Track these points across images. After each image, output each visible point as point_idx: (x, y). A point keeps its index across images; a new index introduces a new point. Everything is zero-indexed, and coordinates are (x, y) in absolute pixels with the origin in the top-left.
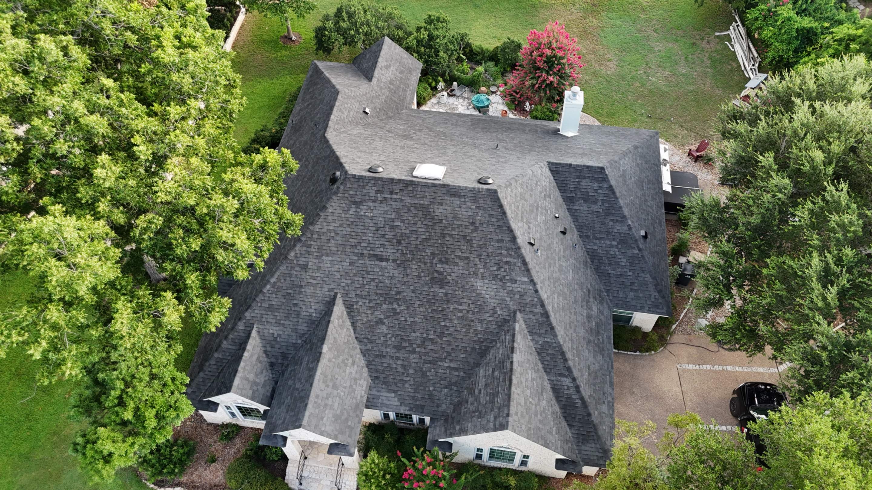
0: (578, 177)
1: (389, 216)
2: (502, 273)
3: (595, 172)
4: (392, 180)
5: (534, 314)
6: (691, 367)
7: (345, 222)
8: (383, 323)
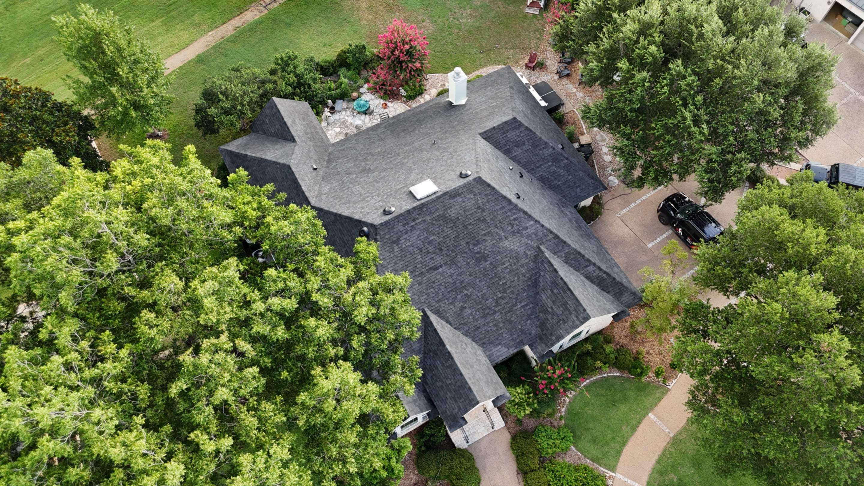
0: (504, 133)
1: (423, 237)
2: (516, 227)
3: (512, 123)
4: (409, 212)
5: (549, 241)
6: (625, 211)
7: (396, 259)
8: (465, 307)
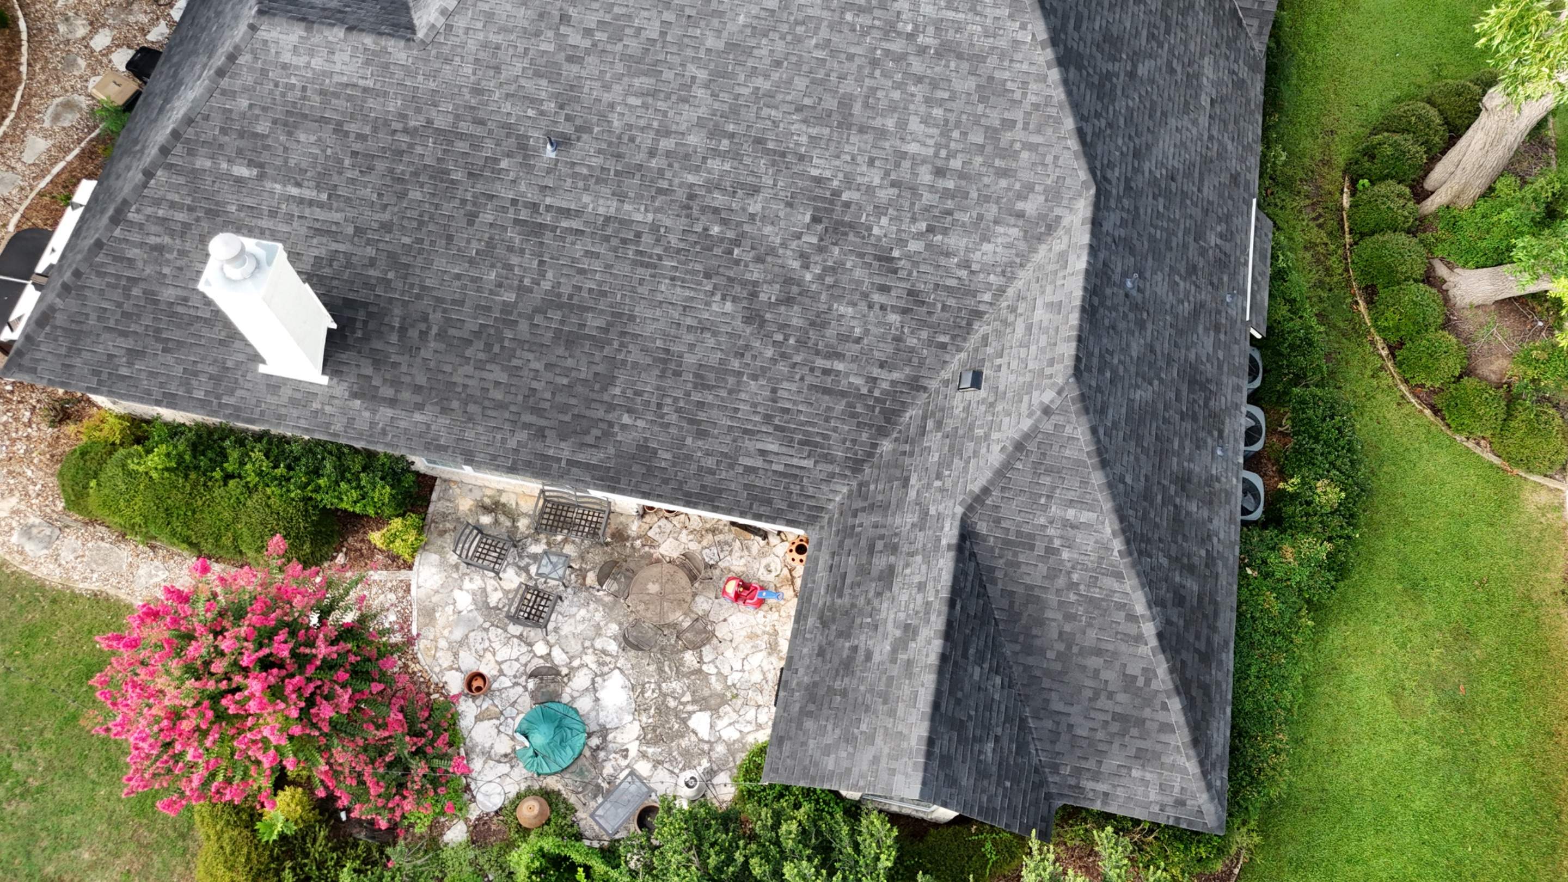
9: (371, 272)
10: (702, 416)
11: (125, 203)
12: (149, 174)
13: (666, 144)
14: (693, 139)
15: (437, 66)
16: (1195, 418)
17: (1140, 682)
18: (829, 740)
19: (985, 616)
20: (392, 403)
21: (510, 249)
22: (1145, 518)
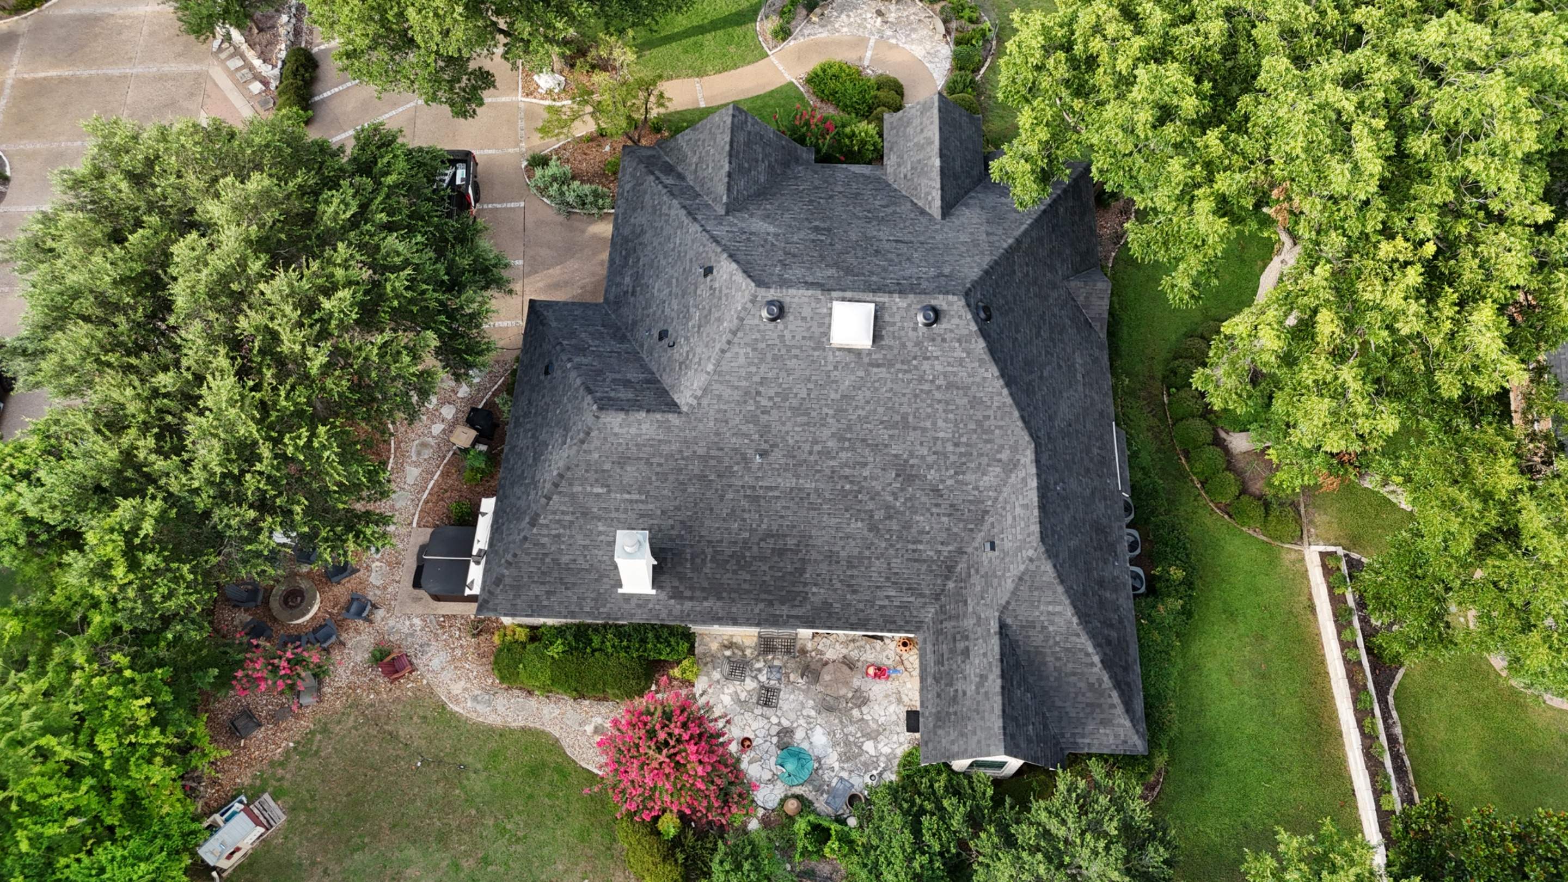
2: (744, 236)
3: (612, 407)
5: (704, 215)
8: (879, 206)
9: (672, 532)
10: (853, 582)
11: (537, 515)
12: (549, 498)
13: (817, 448)
14: (830, 444)
15: (694, 424)
16: (1101, 549)
17: (1097, 686)
18: (952, 737)
19: (1018, 664)
20: (691, 598)
21: (743, 511)
22: (1085, 605)
